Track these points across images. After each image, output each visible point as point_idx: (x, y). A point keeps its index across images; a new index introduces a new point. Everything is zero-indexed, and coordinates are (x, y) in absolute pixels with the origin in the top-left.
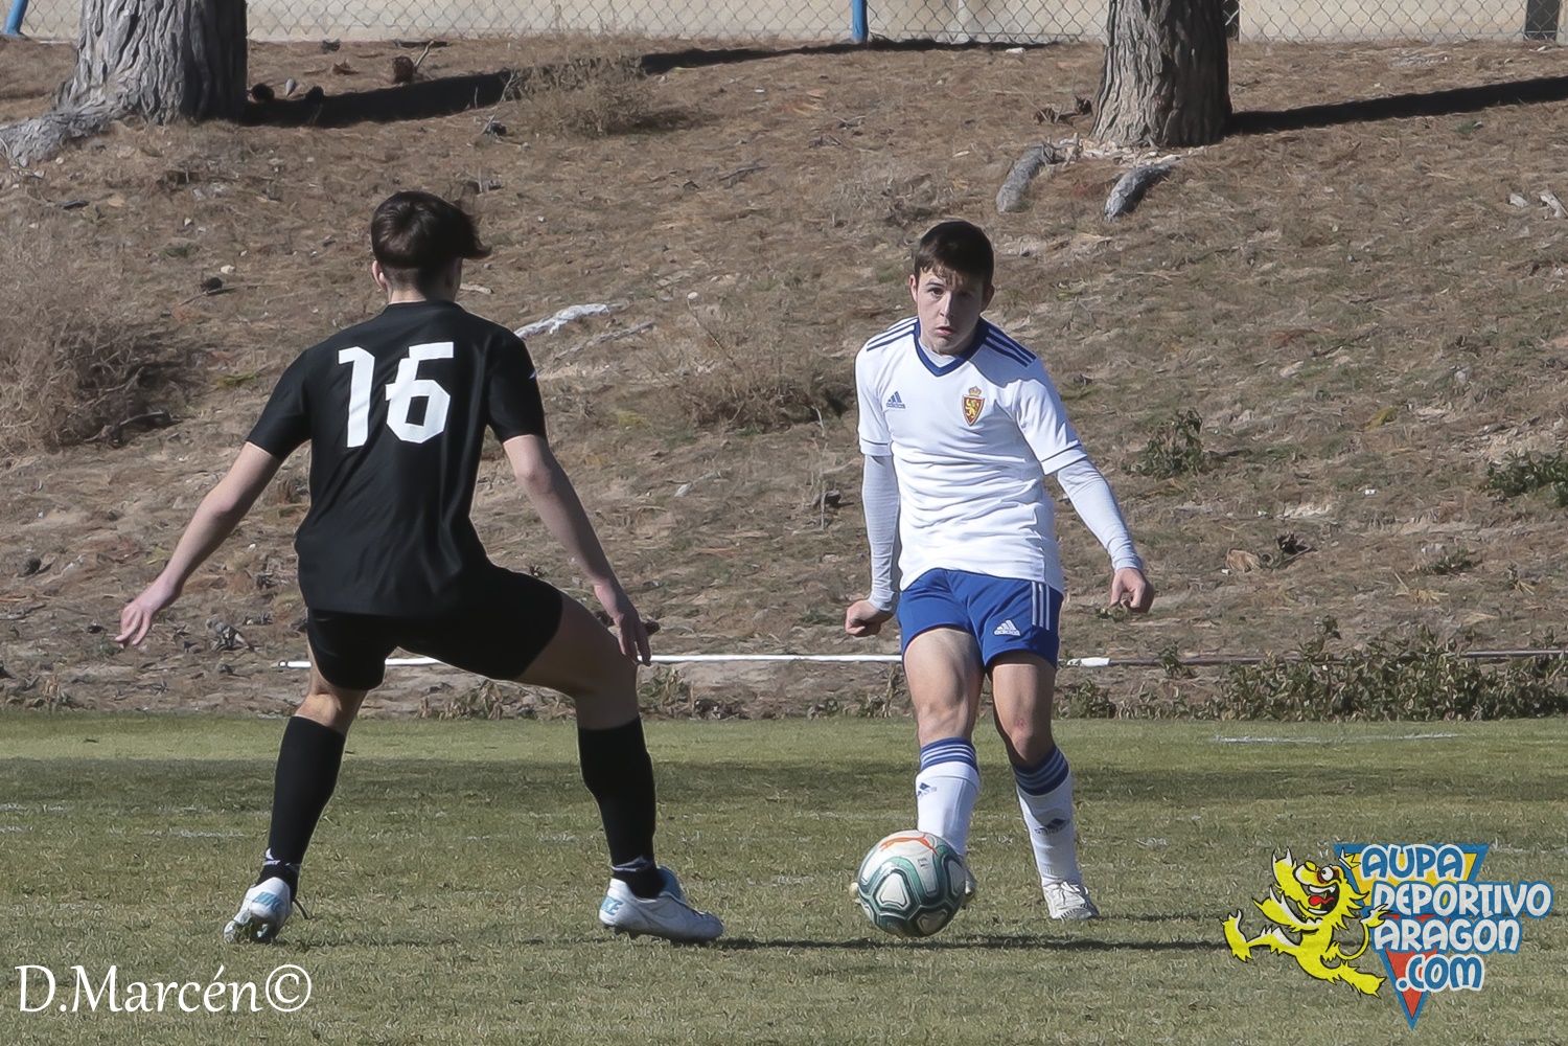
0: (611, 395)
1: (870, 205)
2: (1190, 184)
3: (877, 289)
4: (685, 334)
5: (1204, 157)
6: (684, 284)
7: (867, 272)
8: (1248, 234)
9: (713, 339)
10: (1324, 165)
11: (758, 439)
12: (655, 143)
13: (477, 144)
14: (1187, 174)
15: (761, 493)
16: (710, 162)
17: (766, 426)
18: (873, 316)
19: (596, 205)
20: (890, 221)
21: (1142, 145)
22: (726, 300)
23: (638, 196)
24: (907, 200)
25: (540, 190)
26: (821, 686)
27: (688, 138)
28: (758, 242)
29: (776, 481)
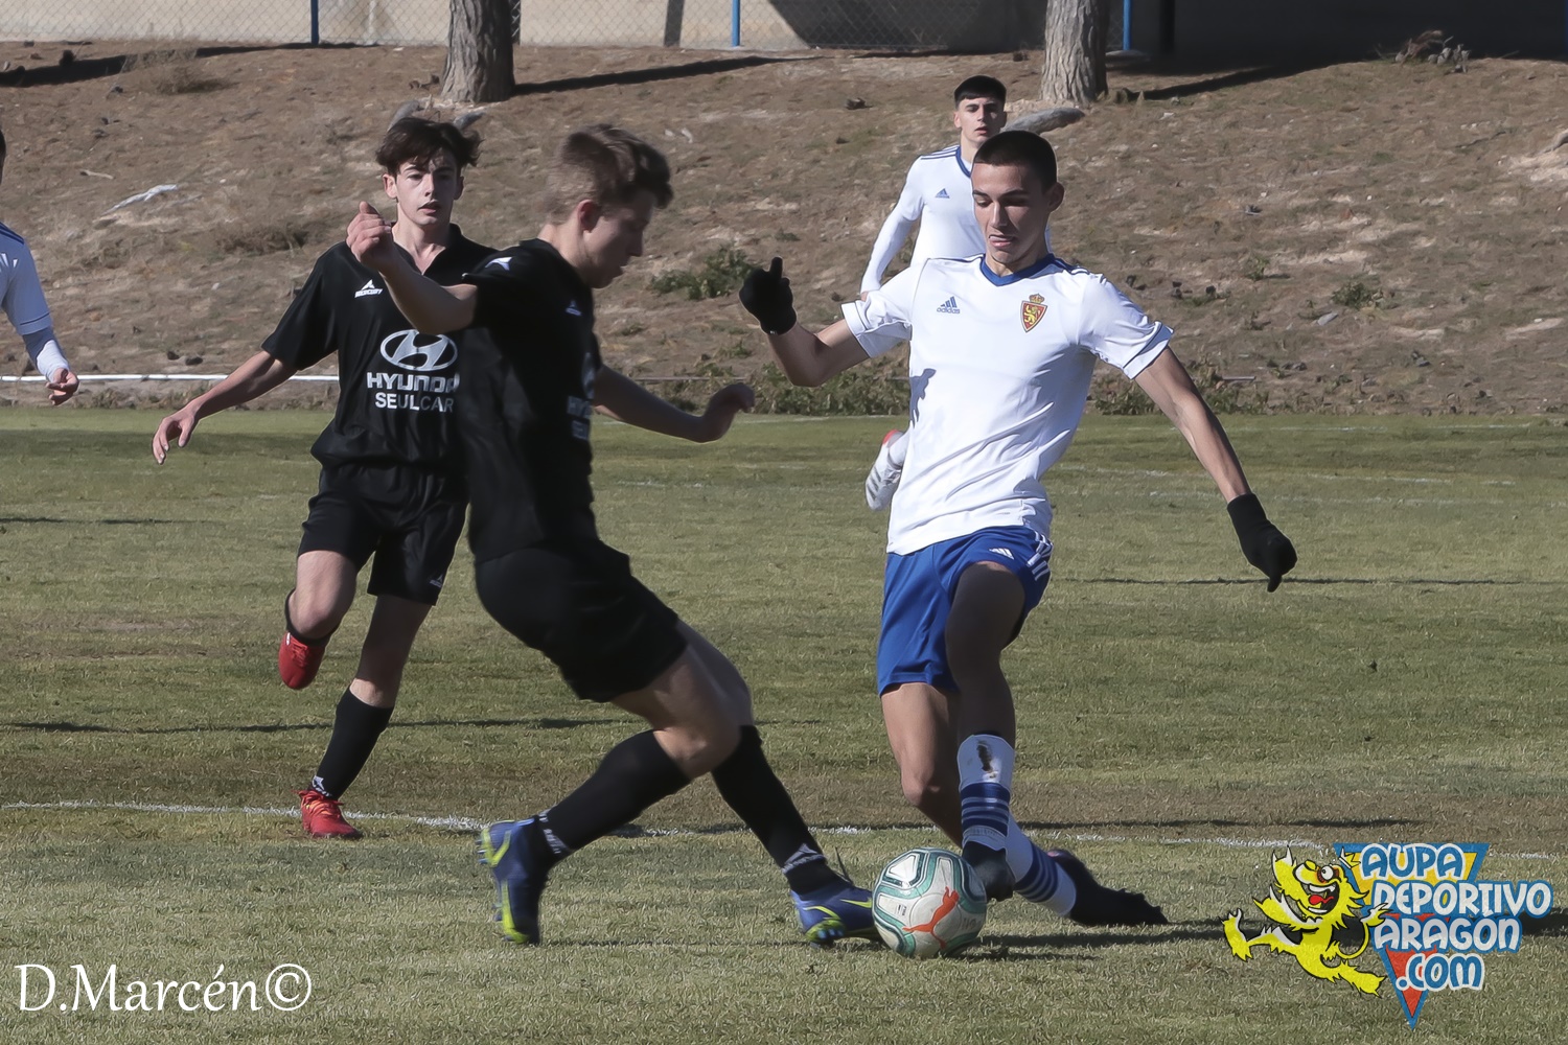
0: (178, 234)
1: (319, 133)
2: (492, 123)
3: (323, 178)
4: (218, 201)
5: (499, 108)
6: (218, 174)
7: (317, 169)
8: (524, 150)
9: (234, 204)
10: (565, 114)
11: (258, 259)
12: (205, 99)
13: (108, 98)
14: (491, 117)
15: (258, 288)
16: (233, 108)
17: (262, 252)
18: (320, 192)
19: (171, 132)
20: (329, 141)
21: (466, 101)
22: (241, 183)
23: (194, 127)
24: (340, 130)
25: (140, 122)
26: (290, 393)
27: (222, 95)
28: (258, 152)
29: (267, 281)
